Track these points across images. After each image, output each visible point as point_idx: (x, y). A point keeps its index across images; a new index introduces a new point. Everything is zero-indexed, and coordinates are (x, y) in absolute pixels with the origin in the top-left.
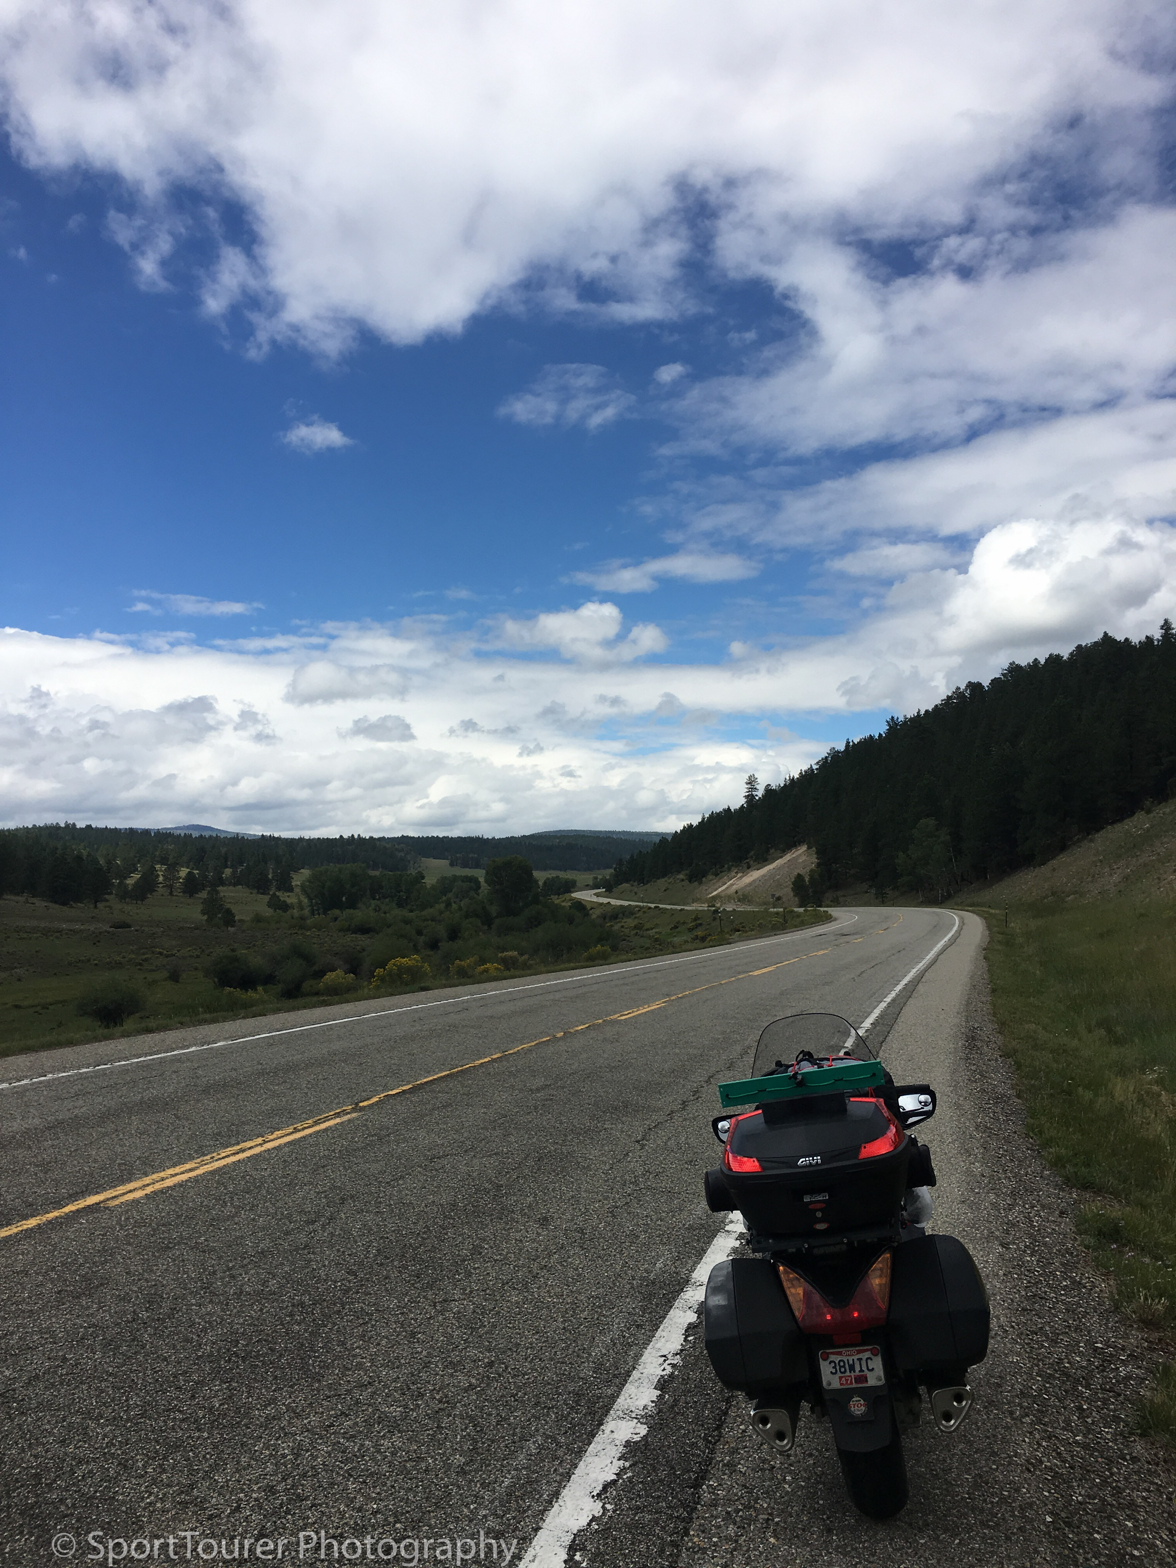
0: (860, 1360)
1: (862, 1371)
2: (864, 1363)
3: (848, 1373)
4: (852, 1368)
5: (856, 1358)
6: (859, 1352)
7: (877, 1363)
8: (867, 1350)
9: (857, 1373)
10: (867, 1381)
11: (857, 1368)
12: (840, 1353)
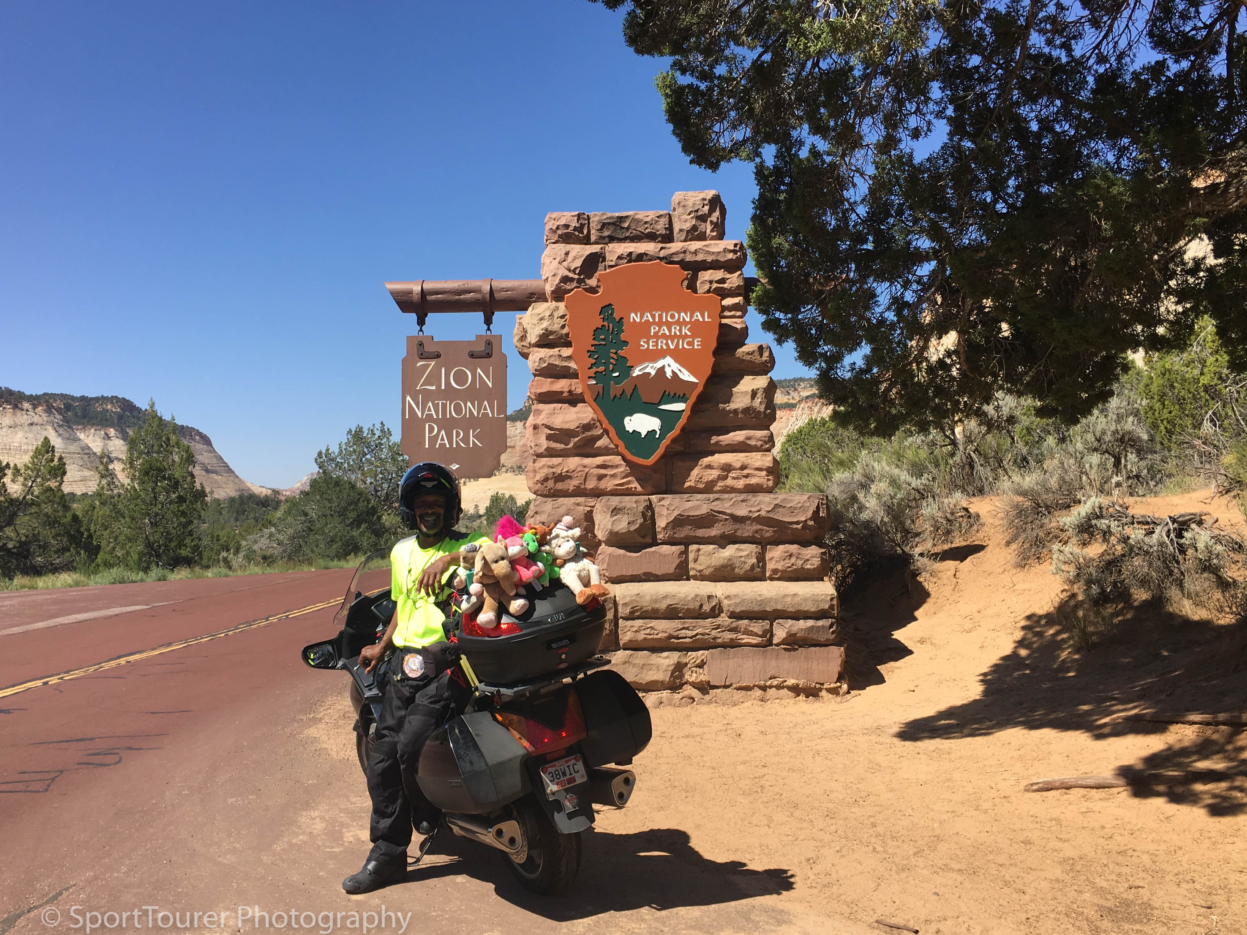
0: (568, 767)
1: (571, 774)
2: (571, 767)
3: (562, 779)
4: (564, 774)
5: (565, 766)
6: (567, 762)
7: (580, 766)
8: (571, 760)
9: (568, 777)
10: (575, 781)
11: (568, 772)
12: (554, 766)
